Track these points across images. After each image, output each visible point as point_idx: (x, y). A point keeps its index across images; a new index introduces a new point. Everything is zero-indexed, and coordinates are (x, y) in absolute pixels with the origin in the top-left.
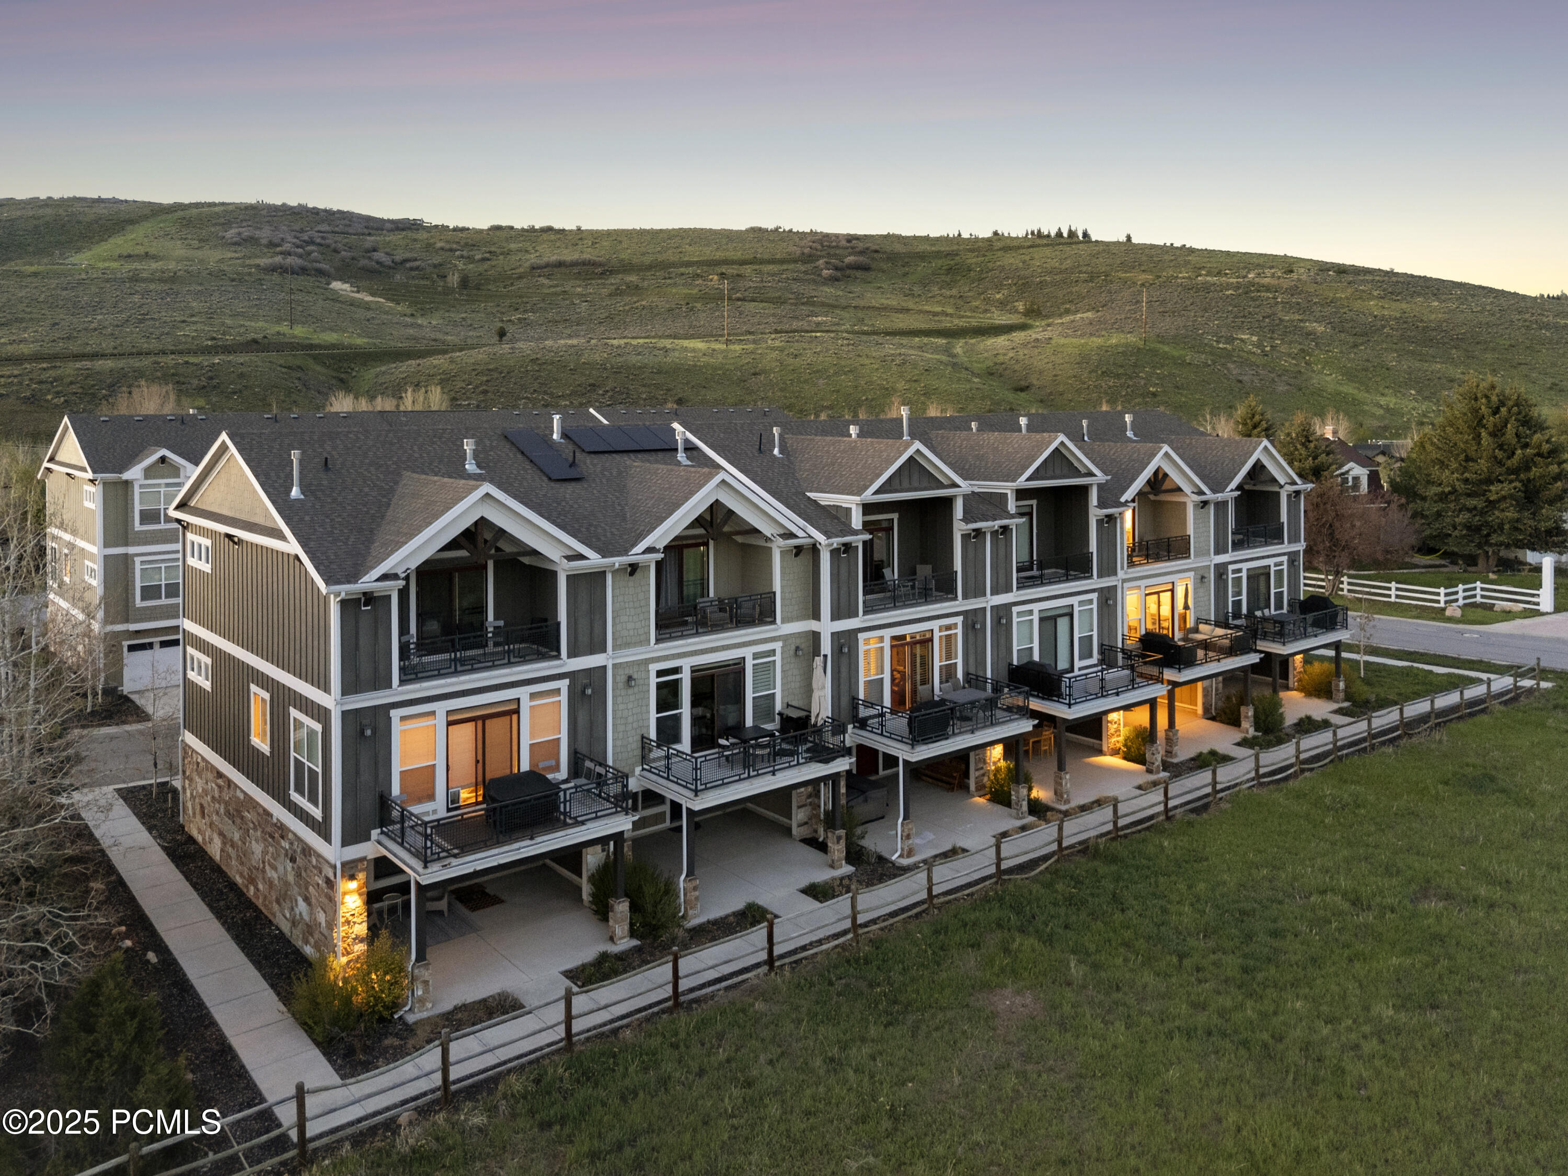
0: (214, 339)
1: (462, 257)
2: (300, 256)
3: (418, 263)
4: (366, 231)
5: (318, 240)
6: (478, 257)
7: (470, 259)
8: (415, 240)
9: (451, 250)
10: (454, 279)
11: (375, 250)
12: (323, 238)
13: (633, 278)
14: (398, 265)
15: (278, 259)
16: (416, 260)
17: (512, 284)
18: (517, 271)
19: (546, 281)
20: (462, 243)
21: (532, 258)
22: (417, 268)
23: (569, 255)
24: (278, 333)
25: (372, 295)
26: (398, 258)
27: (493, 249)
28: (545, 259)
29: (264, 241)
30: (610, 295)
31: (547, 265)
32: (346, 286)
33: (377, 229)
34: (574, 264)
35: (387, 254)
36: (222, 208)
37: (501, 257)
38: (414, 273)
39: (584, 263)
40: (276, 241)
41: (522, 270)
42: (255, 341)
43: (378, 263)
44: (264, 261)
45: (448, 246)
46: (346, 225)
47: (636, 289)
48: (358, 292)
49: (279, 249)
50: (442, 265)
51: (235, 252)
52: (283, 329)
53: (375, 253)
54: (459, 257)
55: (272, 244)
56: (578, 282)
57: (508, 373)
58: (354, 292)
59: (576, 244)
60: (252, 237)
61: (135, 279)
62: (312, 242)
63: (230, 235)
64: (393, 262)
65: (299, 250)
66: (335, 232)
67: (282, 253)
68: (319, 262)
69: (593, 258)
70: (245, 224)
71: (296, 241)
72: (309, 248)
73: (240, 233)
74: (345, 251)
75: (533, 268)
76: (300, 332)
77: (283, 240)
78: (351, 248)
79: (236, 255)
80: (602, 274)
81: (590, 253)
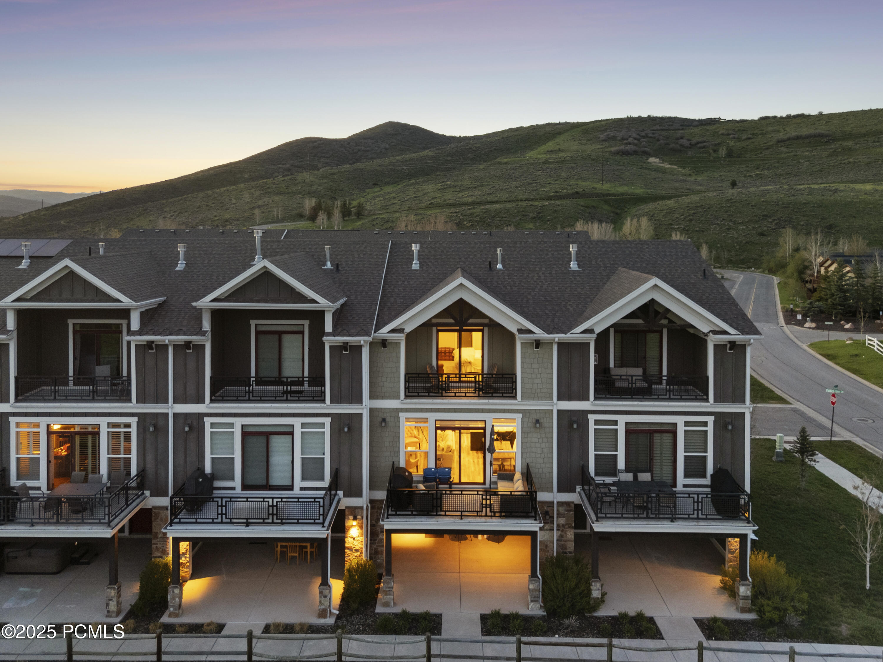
0: (557, 192)
1: (734, 138)
2: (635, 145)
3: (705, 144)
4: (681, 127)
5: (650, 135)
6: (744, 137)
7: (739, 139)
8: (708, 130)
9: (728, 135)
10: (723, 152)
11: (682, 138)
12: (653, 134)
13: (849, 143)
14: (692, 146)
15: (622, 147)
16: (705, 142)
17: (761, 153)
18: (767, 144)
19: (784, 149)
20: (737, 129)
21: (781, 136)
22: (704, 147)
23: (805, 131)
24: (593, 188)
25: (670, 164)
26: (693, 142)
27: (755, 132)
28: (789, 135)
29: (619, 138)
30: (828, 156)
31: (789, 139)
32: (657, 160)
33: (688, 126)
34: (808, 137)
35: (688, 140)
36: (605, 122)
37: (760, 136)
38: (701, 150)
39: (815, 136)
40: (626, 137)
41: (771, 143)
43: (681, 145)
44: (613, 149)
45: (726, 133)
46: (670, 125)
47: (849, 151)
48: (663, 163)
49: (625, 141)
50: (719, 144)
51: (602, 145)
52: (598, 186)
53: (681, 140)
54: (732, 138)
55: (623, 139)
56: (807, 149)
57: (709, 208)
58: (660, 163)
59: (815, 124)
60: (614, 136)
61: (545, 163)
62: (646, 136)
63: (603, 136)
64: (690, 144)
65: (636, 141)
66: (662, 130)
67: (626, 144)
68: (646, 147)
69: (823, 132)
70: (613, 130)
71: (638, 137)
72: (642, 140)
73: (608, 135)
74: (663, 140)
75: (779, 142)
76: (606, 187)
77: (630, 136)
78: (668, 138)
79: (601, 147)
80: (826, 142)
81: (821, 129)
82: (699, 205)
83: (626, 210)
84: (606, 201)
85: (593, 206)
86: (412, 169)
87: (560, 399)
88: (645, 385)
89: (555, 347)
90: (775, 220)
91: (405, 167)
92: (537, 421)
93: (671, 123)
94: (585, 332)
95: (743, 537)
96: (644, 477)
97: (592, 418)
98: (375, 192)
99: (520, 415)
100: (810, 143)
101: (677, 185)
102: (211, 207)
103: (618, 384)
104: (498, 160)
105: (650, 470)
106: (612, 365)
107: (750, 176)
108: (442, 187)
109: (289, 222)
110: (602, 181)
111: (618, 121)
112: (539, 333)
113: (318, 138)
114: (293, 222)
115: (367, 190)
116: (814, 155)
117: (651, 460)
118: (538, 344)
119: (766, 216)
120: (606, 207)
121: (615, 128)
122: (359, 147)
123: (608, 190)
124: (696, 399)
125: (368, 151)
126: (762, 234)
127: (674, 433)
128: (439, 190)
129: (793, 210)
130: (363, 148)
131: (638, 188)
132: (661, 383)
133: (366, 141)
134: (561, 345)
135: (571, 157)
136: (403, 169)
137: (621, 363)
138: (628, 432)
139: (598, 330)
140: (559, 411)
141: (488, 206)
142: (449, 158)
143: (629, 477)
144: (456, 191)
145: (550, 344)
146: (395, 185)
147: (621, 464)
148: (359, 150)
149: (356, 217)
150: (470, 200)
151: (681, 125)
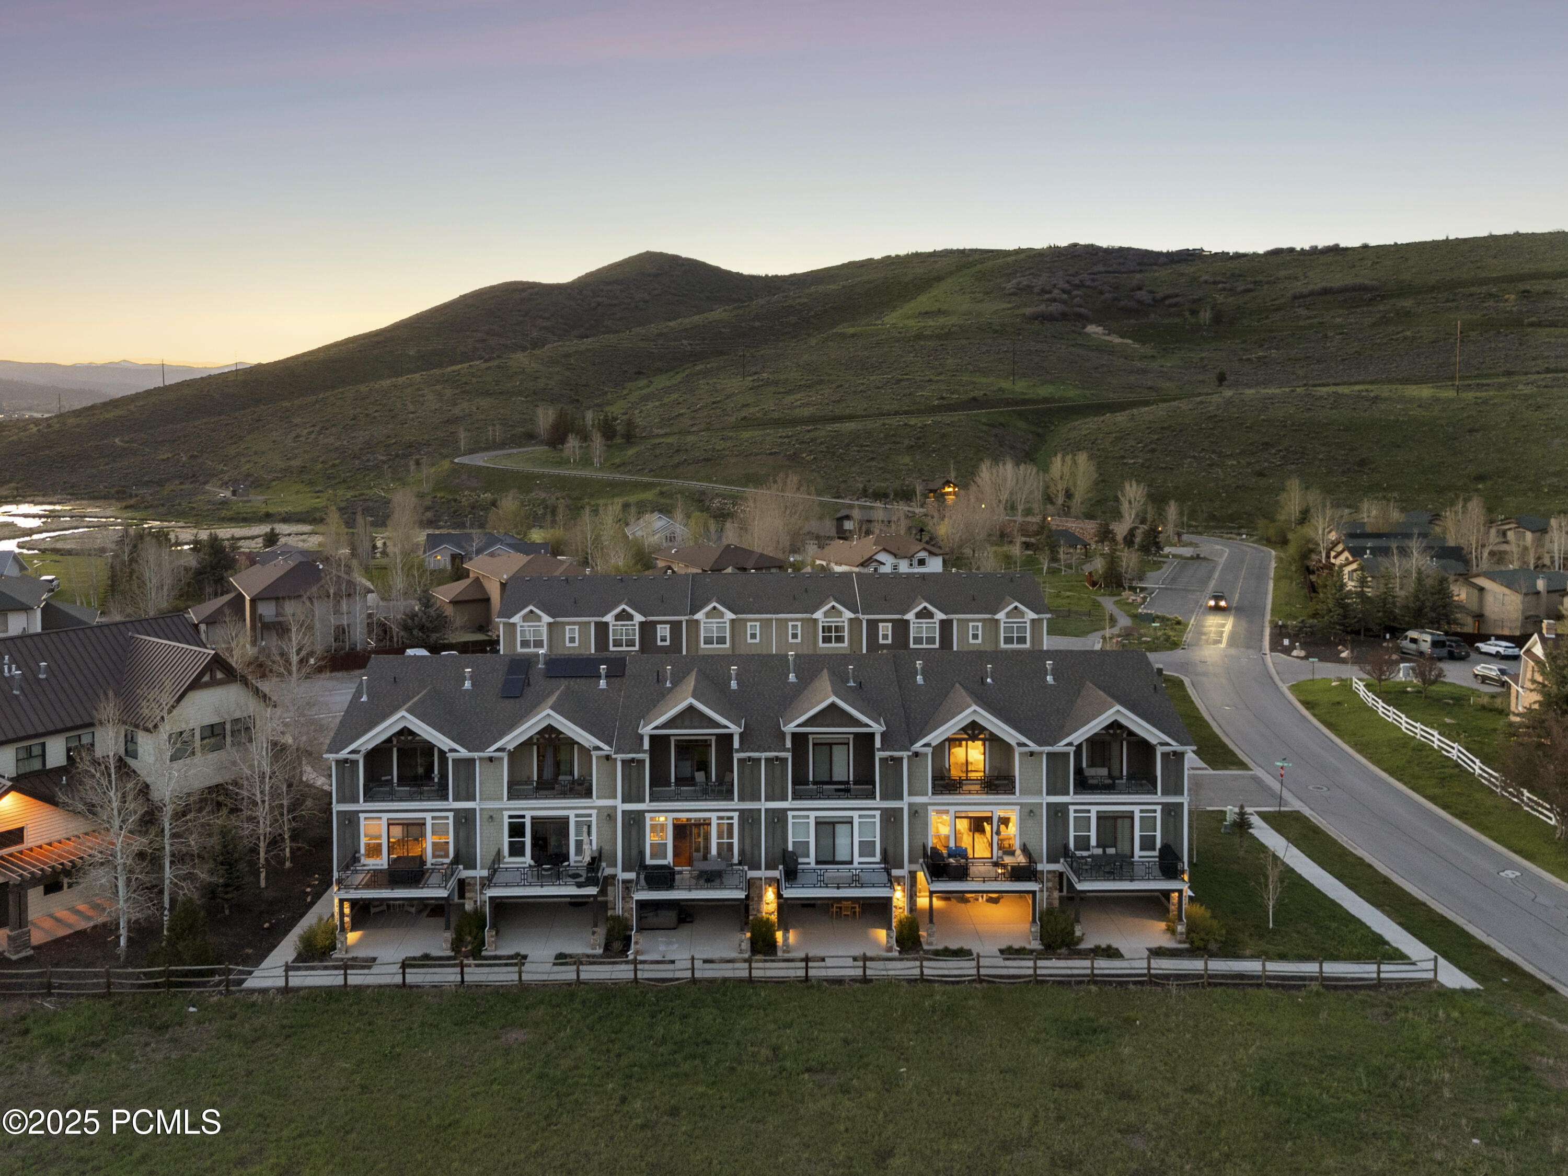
0: (943, 398)
2: (1064, 302)
3: (1176, 300)
4: (1138, 268)
5: (1088, 283)
6: (1239, 289)
7: (1232, 291)
8: (1182, 274)
9: (1215, 283)
10: (1206, 316)
11: (1139, 288)
12: (1093, 280)
13: (1408, 303)
14: (1157, 303)
15: (1042, 308)
16: (1177, 296)
17: (1267, 317)
18: (1277, 302)
19: (1303, 312)
20: (1229, 274)
21: (1299, 287)
22: (1176, 305)
23: (1338, 280)
24: (1000, 389)
25: (1122, 337)
26: (1159, 296)
27: (1257, 279)
28: (1311, 287)
29: (1037, 290)
30: (1374, 324)
31: (1312, 294)
32: (1100, 330)
33: (1151, 265)
34: (1343, 290)
35: (1151, 292)
36: (1013, 258)
37: (1266, 287)
38: (1172, 310)
39: (1354, 288)
40: (1047, 288)
41: (1283, 301)
42: (974, 399)
43: (1138, 301)
44: (1028, 311)
45: (1212, 280)
46: (1120, 264)
47: (1406, 316)
48: (1109, 334)
49: (1047, 296)
50: (1200, 300)
51: (1009, 302)
52: (1006, 385)
53: (1138, 292)
54: (1221, 290)
55: (1043, 291)
56: (1341, 311)
57: (1181, 431)
58: (1104, 334)
59: (1354, 266)
60: (1028, 286)
61: (919, 337)
62: (1081, 285)
63: (1010, 286)
64: (1154, 299)
65: (1065, 296)
66: (1107, 272)
67: (1048, 300)
68: (1081, 306)
69: (1367, 282)
70: (1027, 273)
71: (1067, 286)
72: (1075, 293)
73: (1020, 283)
74: (1110, 292)
75: (1295, 297)
76: (1020, 387)
77: (1055, 286)
78: (1117, 288)
79: (1009, 306)
80: (1371, 300)
81: (1365, 277)
82: (1166, 425)
83: (1053, 428)
84: (1020, 414)
85: (1001, 424)
86: (697, 344)
87: (1048, 794)
88: (1110, 781)
89: (1045, 756)
90: (1281, 451)
91: (684, 342)
92: (1031, 811)
93: (1121, 260)
94: (1067, 745)
95: (1180, 892)
96: (1111, 851)
97: (1072, 808)
98: (641, 388)
99: (1018, 807)
100: (1345, 301)
101: (1132, 378)
102: (375, 417)
103: (1090, 782)
104: (839, 329)
105: (1115, 846)
106: (1084, 765)
107: (1248, 359)
108: (756, 384)
109: (514, 448)
110: (1014, 375)
111: (1035, 256)
112: (1033, 747)
113: (528, 283)
114: (520, 447)
115: (629, 385)
116: (1351, 324)
117: (1116, 838)
118: (1032, 754)
119: (1267, 444)
120: (1022, 424)
121: (1030, 268)
122: (599, 299)
123: (1026, 394)
124: (1149, 793)
125: (615, 305)
126: (1261, 474)
127: (1132, 818)
128: (751, 389)
129: (1308, 435)
130: (605, 301)
131: (1071, 387)
132: (1122, 778)
133: (609, 287)
134: (1048, 754)
135: (960, 327)
136: (682, 344)
137: (1092, 764)
138: (1098, 818)
139: (1076, 743)
140: (1047, 804)
141: (837, 426)
142: (757, 324)
143: (1099, 851)
144: (779, 393)
145: (1041, 753)
146: (672, 373)
147: (1093, 842)
148: (599, 304)
149: (624, 440)
150: (806, 412)
151: (1139, 264)
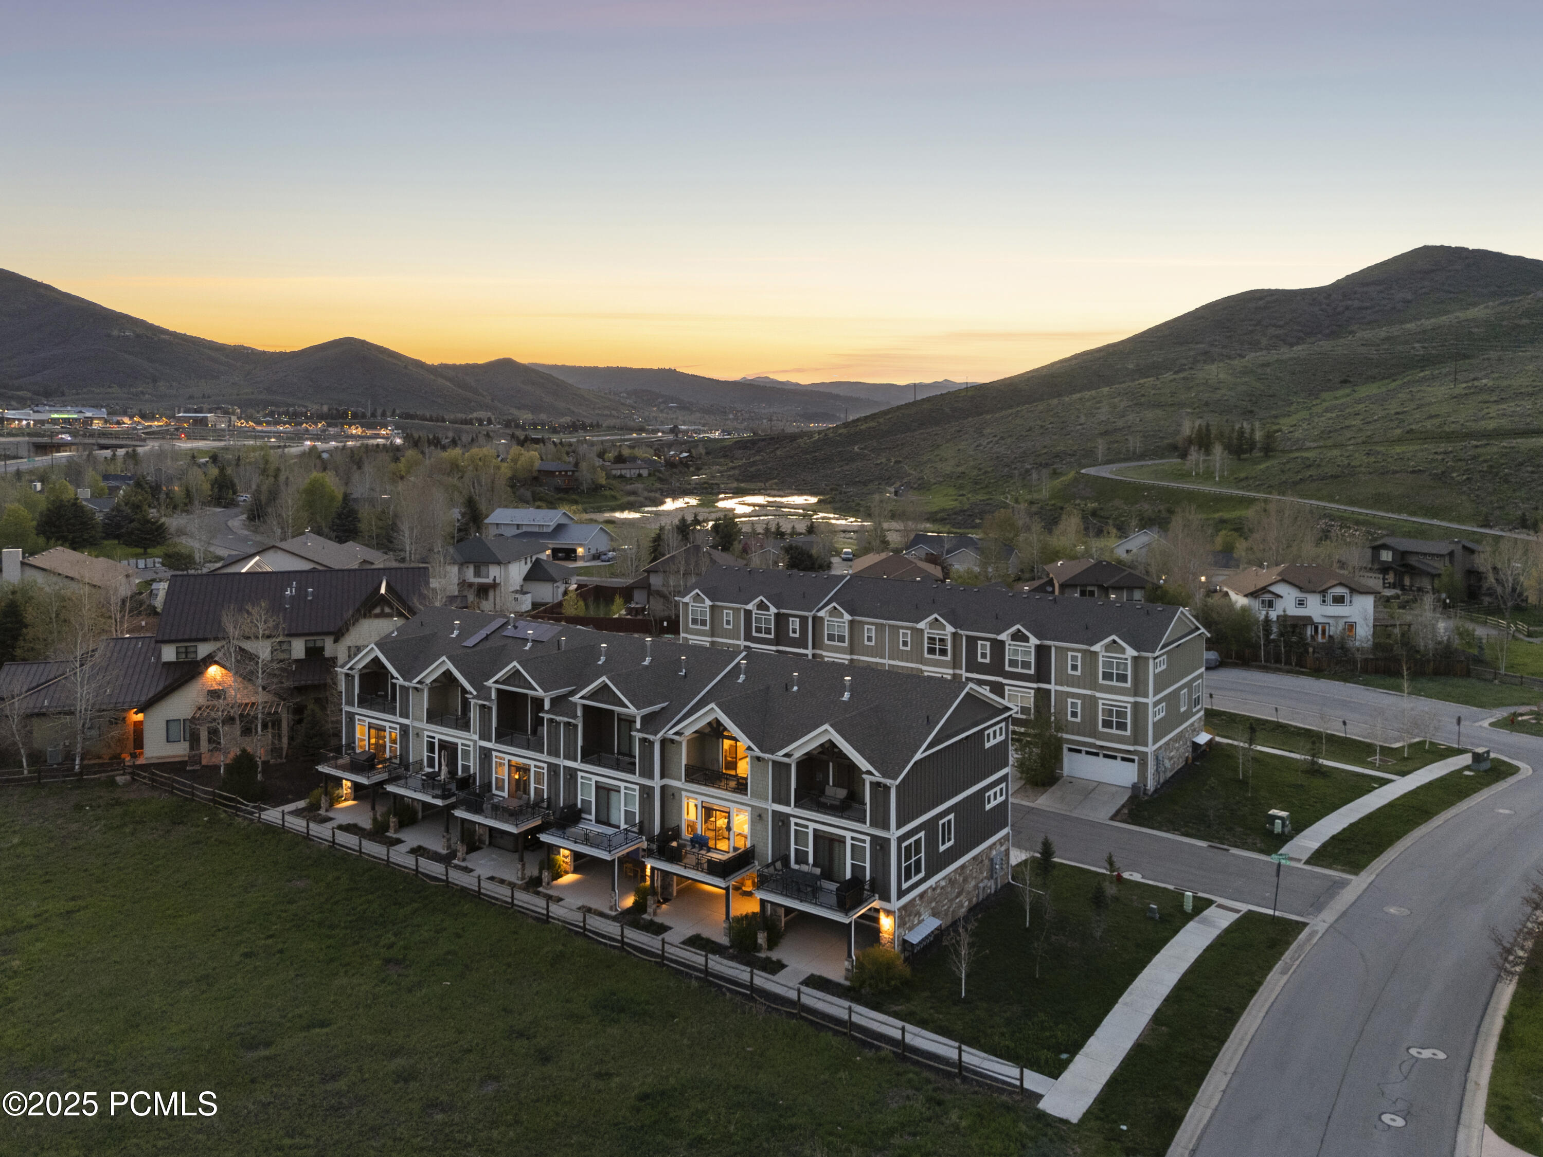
86: (1434, 347)
87: (773, 802)
89: (770, 764)
91: (1417, 345)
92: (760, 814)
94: (788, 756)
97: (792, 820)
98: (1336, 398)
99: (748, 808)
105: (831, 868)
109: (1153, 459)
112: (758, 752)
113: (1269, 290)
114: (1161, 458)
115: (1324, 395)
117: (832, 861)
118: (758, 760)
122: (1349, 303)
124: (858, 821)
125: (1367, 308)
127: (844, 843)
130: (1356, 304)
133: (1365, 289)
134: (773, 763)
136: (1414, 348)
138: (815, 836)
139: (795, 755)
140: (773, 811)
145: (766, 761)
146: (1386, 381)
147: (811, 859)
148: (1347, 308)
149: (1262, 454)
